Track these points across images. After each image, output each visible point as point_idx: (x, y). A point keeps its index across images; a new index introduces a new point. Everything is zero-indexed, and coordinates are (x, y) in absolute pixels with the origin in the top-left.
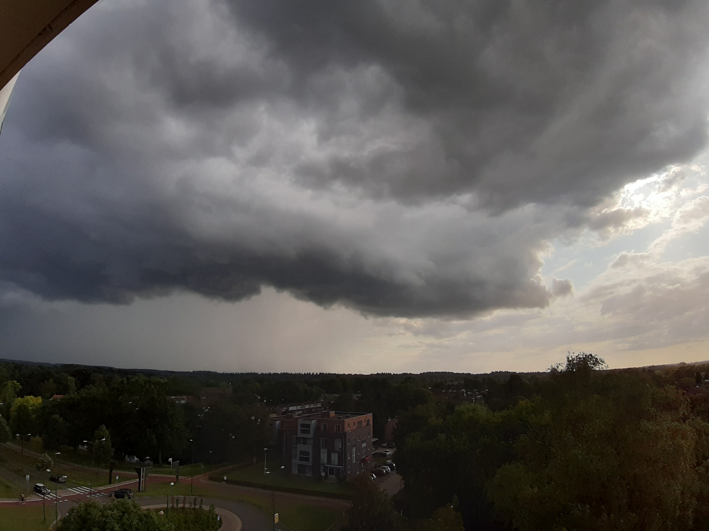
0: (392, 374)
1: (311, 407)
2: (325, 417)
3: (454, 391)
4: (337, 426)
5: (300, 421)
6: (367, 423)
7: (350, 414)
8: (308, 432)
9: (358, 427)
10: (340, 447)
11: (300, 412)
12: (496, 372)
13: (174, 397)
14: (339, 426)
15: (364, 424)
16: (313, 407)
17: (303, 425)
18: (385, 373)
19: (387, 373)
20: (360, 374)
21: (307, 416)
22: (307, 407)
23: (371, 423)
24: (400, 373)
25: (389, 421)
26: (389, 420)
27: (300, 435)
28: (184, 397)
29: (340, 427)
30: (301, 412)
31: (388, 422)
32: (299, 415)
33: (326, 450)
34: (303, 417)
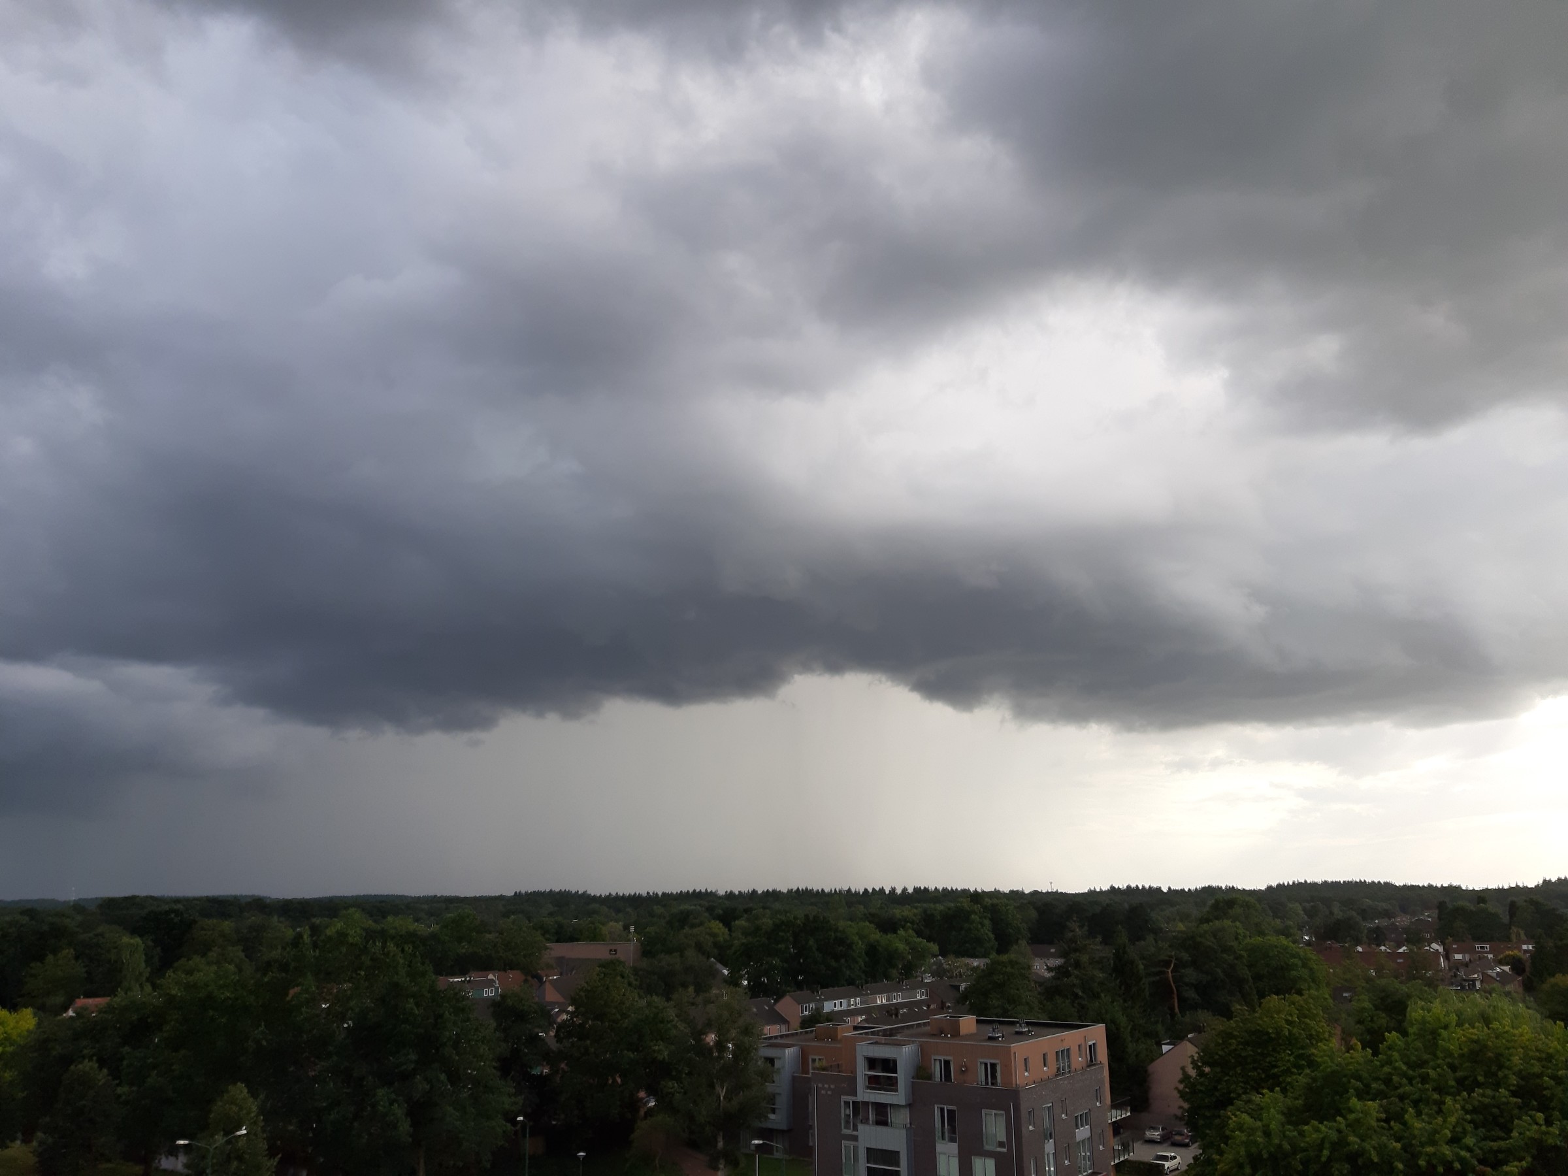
0: (1165, 890)
1: (895, 1001)
2: (946, 1035)
3: (1401, 950)
4: (986, 1065)
5: (866, 1049)
6: (1089, 1059)
7: (1028, 1024)
8: (891, 1085)
9: (1058, 1069)
10: (1002, 1137)
11: (860, 1019)
13: (460, 980)
14: (993, 1066)
15: (1079, 1061)
16: (899, 1001)
17: (872, 1063)
18: (1137, 886)
19: (1147, 886)
20: (1050, 891)
21: (885, 1033)
22: (881, 1000)
23: (1103, 1055)
24: (1193, 888)
25: (1164, 1052)
26: (1165, 1048)
27: (865, 1095)
28: (491, 976)
29: (998, 1068)
30: (864, 1017)
31: (1162, 1055)
32: (856, 1028)
33: (954, 1148)
34: (873, 1033)
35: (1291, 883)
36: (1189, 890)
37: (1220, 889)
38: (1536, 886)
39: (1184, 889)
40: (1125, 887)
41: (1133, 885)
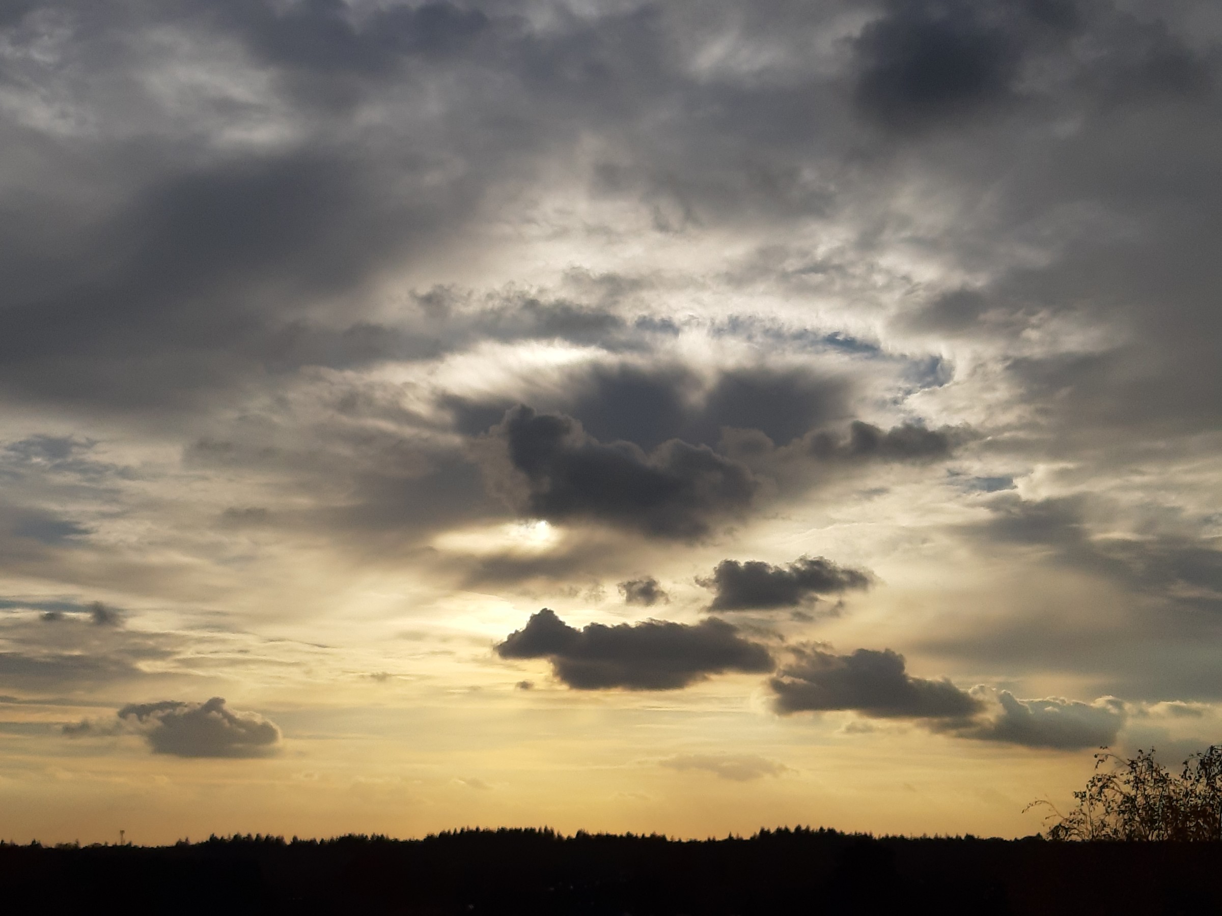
0: (288, 841)
12: (782, 833)
18: (249, 836)
19: (264, 836)
20: (119, 844)
24: (327, 838)
35: (459, 831)
36: (322, 840)
37: (362, 840)
38: (751, 838)
39: (315, 840)
40: (232, 837)
41: (244, 835)
